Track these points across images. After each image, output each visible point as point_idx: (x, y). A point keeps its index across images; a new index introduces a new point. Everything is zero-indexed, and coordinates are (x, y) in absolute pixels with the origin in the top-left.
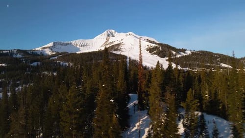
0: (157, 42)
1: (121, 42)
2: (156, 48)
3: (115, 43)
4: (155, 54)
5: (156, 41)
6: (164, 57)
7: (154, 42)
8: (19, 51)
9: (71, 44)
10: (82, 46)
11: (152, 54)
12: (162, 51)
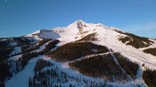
6: (138, 48)
9: (52, 31)
10: (60, 32)
12: (134, 42)
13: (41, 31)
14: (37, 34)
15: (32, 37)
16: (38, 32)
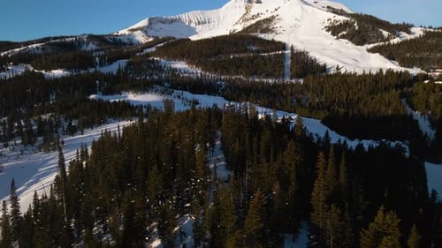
0: (350, 12)
1: (275, 14)
2: (345, 25)
3: (262, 17)
4: (343, 37)
5: (346, 9)
6: (362, 45)
7: (341, 13)
8: (92, 38)
9: (179, 20)
10: (199, 23)
11: (337, 39)
12: (359, 31)
13: (149, 20)
14: (141, 29)
15: (129, 35)
16: (144, 23)
